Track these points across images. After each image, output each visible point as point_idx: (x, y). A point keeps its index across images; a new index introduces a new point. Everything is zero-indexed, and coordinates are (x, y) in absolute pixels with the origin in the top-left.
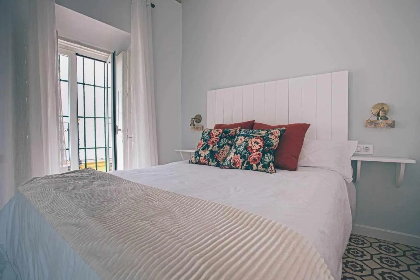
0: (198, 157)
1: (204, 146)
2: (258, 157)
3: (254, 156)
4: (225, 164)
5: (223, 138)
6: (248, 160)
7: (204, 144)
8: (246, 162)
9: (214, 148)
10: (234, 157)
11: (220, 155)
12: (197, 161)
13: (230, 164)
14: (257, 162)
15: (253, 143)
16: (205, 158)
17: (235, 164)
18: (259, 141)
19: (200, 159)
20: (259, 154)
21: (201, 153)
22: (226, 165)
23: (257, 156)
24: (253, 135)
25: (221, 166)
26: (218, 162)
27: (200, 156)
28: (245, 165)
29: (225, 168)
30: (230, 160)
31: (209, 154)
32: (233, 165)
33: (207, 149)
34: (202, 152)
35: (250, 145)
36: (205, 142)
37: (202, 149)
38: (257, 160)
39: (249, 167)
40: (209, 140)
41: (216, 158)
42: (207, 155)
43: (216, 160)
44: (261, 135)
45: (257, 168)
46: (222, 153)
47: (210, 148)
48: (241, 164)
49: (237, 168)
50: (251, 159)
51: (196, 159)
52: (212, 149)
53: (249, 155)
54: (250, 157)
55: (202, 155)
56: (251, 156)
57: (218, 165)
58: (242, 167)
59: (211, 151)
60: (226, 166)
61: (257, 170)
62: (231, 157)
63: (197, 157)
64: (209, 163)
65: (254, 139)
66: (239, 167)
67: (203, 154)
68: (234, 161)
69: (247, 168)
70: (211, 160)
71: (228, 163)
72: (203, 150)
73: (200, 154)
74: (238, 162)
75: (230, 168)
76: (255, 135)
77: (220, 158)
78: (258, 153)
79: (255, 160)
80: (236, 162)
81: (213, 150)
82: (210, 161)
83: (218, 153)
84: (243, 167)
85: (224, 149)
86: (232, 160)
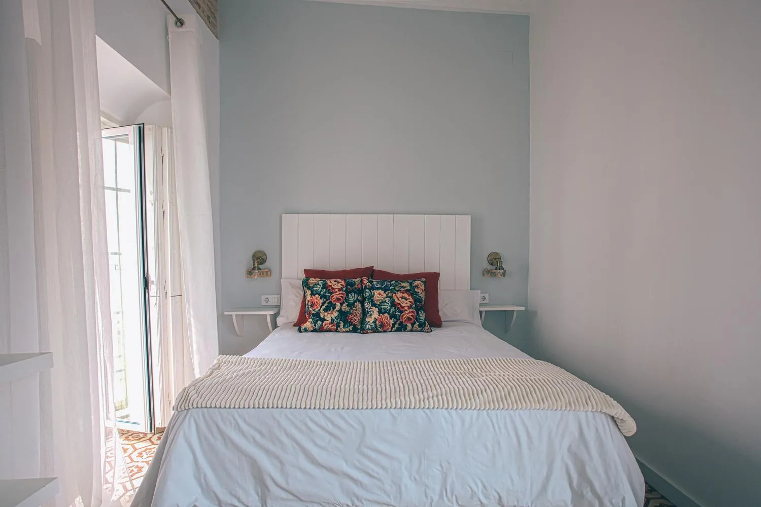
0: (319, 322)
1: (325, 305)
2: (412, 316)
3: (407, 314)
4: (367, 328)
5: (350, 292)
6: (401, 320)
7: (325, 302)
8: (397, 323)
9: (343, 307)
10: (380, 317)
11: (354, 316)
12: (317, 327)
13: (376, 326)
14: (412, 321)
15: (400, 299)
16: (332, 322)
17: (382, 326)
18: (405, 295)
19: (324, 324)
20: (412, 312)
21: (324, 316)
22: (370, 328)
23: (411, 314)
24: (395, 289)
25: (359, 331)
26: (355, 325)
27: (323, 320)
28: (396, 326)
29: (368, 333)
30: (375, 322)
31: (338, 316)
32: (380, 328)
33: (334, 309)
34: (326, 314)
35: (397, 301)
36: (325, 300)
37: (323, 310)
38: (411, 319)
39: (402, 328)
40: (329, 297)
41: (350, 321)
42: (336, 317)
43: (351, 324)
44: (406, 289)
45: (412, 328)
46: (356, 313)
47: (338, 308)
48: (391, 326)
49: (385, 331)
50: (404, 318)
51: (315, 325)
52: (341, 309)
53: (401, 314)
54: (402, 316)
55: (326, 318)
56: (404, 315)
57: (355, 330)
58: (392, 329)
59: (340, 311)
60: (369, 330)
61: (411, 331)
62: (375, 318)
63: (317, 321)
64: (339, 328)
65: (399, 294)
66: (388, 329)
67: (329, 316)
68: (382, 322)
69: (398, 330)
70: (342, 324)
71: (372, 326)
72: (325, 310)
73: (322, 316)
74: (387, 323)
75: (374, 332)
76: (397, 289)
77: (356, 320)
78: (411, 310)
79: (409, 319)
80: (384, 323)
81: (343, 310)
82: (339, 326)
83: (352, 314)
84: (394, 329)
85: (356, 307)
86: (377, 322)
